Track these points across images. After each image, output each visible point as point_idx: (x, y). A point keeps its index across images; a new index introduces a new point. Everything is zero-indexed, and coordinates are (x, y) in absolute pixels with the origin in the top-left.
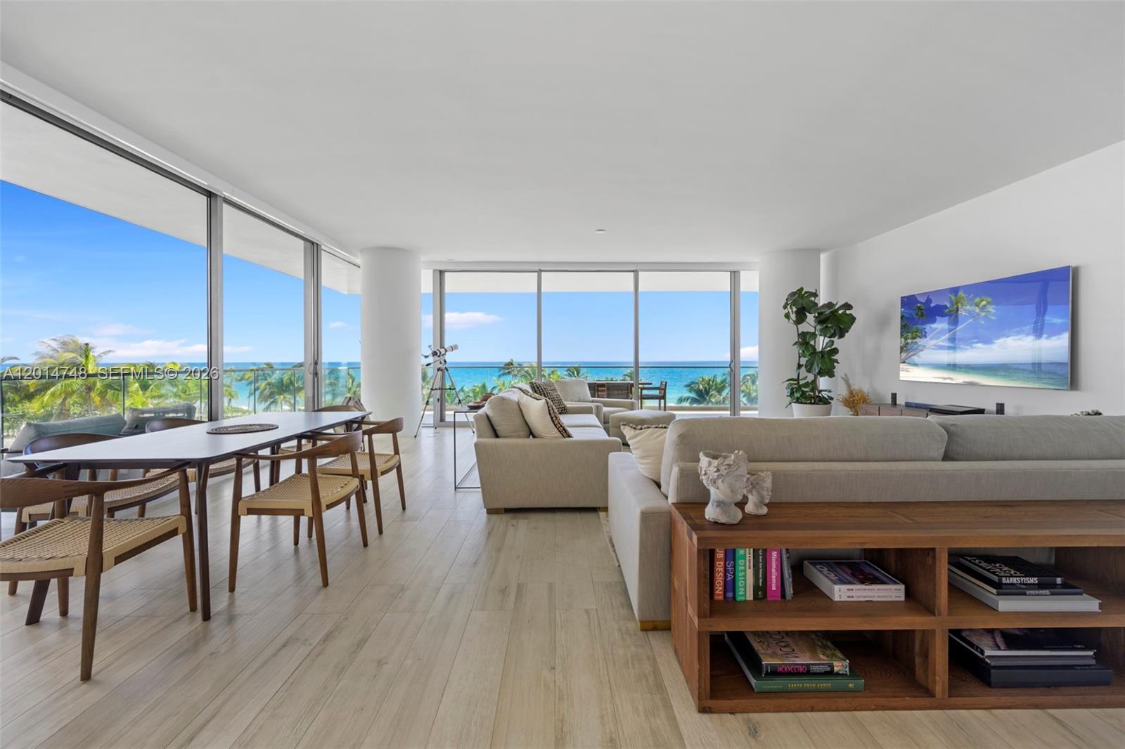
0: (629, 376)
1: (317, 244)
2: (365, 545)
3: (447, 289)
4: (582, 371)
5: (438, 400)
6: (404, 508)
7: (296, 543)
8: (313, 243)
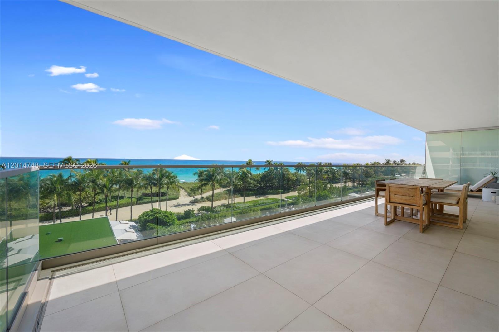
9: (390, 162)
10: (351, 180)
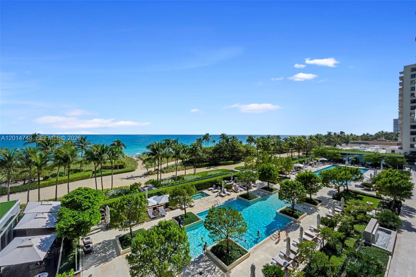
9: (331, 134)
10: (297, 151)
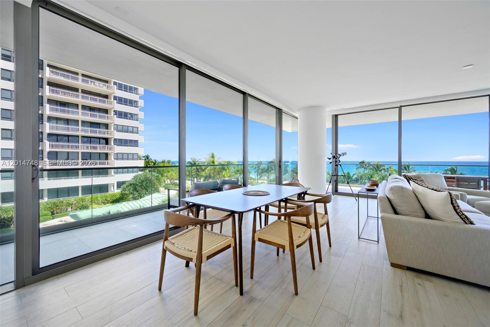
0: (449, 171)
1: (281, 109)
2: (314, 268)
3: (340, 125)
4: (411, 167)
5: (335, 181)
6: (330, 246)
7: (278, 255)
8: (279, 109)
